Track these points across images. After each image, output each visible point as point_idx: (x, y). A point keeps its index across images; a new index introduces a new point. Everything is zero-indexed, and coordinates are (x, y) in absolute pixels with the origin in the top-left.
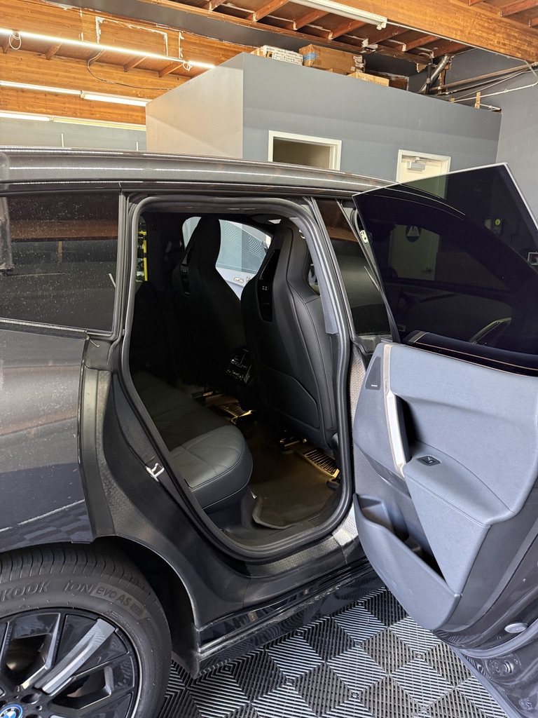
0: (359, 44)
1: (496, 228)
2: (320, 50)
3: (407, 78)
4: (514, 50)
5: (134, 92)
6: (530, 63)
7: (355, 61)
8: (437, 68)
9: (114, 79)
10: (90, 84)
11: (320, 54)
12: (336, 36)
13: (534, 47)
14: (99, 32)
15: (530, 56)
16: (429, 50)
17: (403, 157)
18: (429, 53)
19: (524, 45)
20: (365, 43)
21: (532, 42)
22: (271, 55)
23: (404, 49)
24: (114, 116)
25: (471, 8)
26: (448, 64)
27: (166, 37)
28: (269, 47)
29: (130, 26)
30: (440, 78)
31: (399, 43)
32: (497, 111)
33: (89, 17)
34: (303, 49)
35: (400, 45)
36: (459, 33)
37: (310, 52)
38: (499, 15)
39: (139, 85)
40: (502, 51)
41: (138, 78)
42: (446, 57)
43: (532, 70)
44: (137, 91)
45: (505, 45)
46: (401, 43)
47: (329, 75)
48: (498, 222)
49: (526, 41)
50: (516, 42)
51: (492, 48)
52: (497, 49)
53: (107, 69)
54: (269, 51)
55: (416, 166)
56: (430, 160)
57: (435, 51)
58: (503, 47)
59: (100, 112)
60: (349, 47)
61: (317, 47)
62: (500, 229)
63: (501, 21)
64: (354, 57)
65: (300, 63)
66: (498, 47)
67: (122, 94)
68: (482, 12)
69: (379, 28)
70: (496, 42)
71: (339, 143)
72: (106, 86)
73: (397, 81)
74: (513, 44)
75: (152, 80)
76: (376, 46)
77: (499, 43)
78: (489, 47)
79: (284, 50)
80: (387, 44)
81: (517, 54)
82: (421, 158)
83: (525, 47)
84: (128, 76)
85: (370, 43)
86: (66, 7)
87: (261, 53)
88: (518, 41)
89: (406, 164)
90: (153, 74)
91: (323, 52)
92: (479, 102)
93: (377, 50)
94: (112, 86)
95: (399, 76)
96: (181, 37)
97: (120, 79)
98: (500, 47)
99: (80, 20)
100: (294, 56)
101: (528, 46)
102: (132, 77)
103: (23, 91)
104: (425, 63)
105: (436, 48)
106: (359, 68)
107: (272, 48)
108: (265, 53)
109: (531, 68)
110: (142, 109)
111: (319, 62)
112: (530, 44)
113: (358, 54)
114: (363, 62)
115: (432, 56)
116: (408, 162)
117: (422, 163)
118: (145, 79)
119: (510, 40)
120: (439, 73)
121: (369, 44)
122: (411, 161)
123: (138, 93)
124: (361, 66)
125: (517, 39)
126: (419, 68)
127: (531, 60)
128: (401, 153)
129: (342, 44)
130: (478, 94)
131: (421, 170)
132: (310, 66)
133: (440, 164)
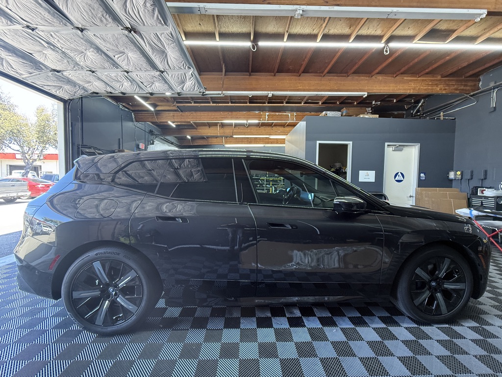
0: (371, 103)
1: (457, 176)
2: (349, 109)
3: (405, 112)
4: (454, 90)
6: (468, 94)
8: (418, 106)
10: (272, 133)
12: (358, 102)
13: (469, 86)
14: (267, 117)
17: (388, 145)
18: (411, 100)
19: (461, 87)
20: (374, 102)
21: (467, 84)
22: (327, 114)
23: (395, 101)
25: (419, 78)
26: (424, 102)
27: (290, 115)
28: (326, 112)
29: (277, 114)
30: (420, 109)
32: (453, 119)
33: (264, 114)
34: (341, 110)
35: (392, 100)
36: (412, 90)
37: (344, 111)
38: (439, 77)
41: (288, 129)
42: (422, 100)
43: (470, 97)
45: (445, 89)
47: (353, 118)
48: (459, 173)
49: (462, 85)
51: (437, 92)
53: (278, 128)
55: (397, 149)
56: (407, 146)
57: (414, 99)
60: (366, 105)
62: (460, 176)
63: (441, 80)
64: (367, 109)
65: (340, 115)
66: (440, 91)
67: (282, 135)
68: (427, 78)
69: (364, 97)
70: (438, 90)
71: (351, 143)
72: (277, 133)
73: (398, 114)
74: (452, 88)
78: (434, 92)
79: (333, 112)
80: (386, 101)
81: (456, 92)
82: (400, 145)
85: (376, 102)
86: (257, 112)
91: (351, 109)
92: (442, 117)
93: (380, 104)
95: (399, 112)
96: (295, 114)
97: (282, 130)
98: (442, 91)
99: (261, 115)
100: (337, 113)
101: (464, 87)
102: (286, 129)
103: (256, 138)
104: (410, 105)
108: (324, 114)
110: (284, 139)
111: (349, 114)
113: (369, 107)
115: (413, 101)
116: (392, 148)
117: (401, 147)
119: (449, 87)
120: (420, 107)
122: (394, 147)
124: (370, 111)
125: (455, 85)
126: (407, 107)
127: (468, 92)
128: (386, 144)
129: (361, 105)
130: (442, 113)
131: (401, 150)
132: (345, 116)
133: (414, 147)
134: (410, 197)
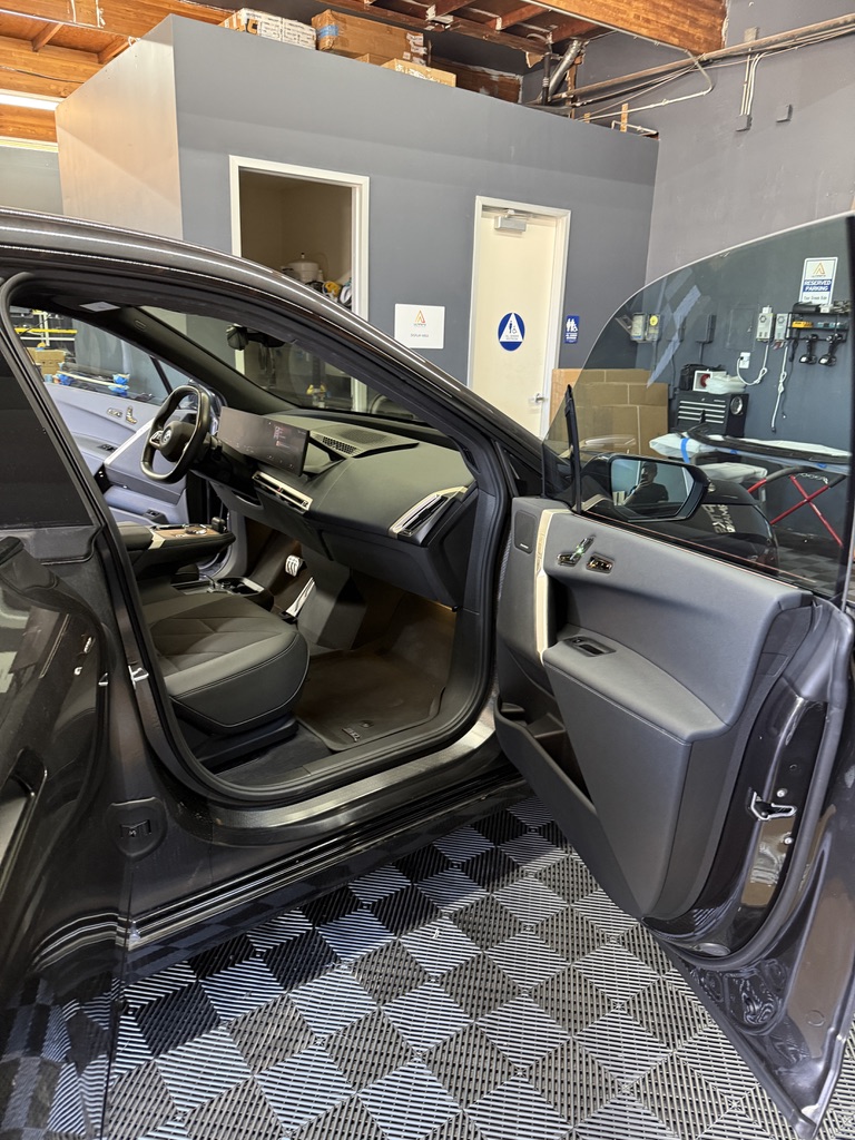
0: (422, 14)
1: (650, 331)
2: (344, 21)
3: (520, 78)
4: (666, 31)
5: (53, 87)
6: (696, 54)
7: (411, 43)
8: (562, 61)
9: (15, 63)
11: (345, 28)
13: (701, 27)
15: (694, 42)
16: (544, 31)
17: (485, 208)
18: (545, 35)
19: (684, 23)
20: (431, 13)
21: (696, 19)
22: (255, 26)
23: (499, 26)
24: (40, 130)
26: (579, 54)
28: (251, 12)
30: (568, 78)
31: (489, 14)
32: (651, 136)
34: (316, 19)
35: (491, 19)
37: (328, 24)
39: (63, 77)
40: (644, 31)
41: (60, 63)
42: (575, 43)
43: (700, 68)
44: (58, 86)
45: (648, 21)
46: (494, 16)
47: (361, 66)
48: (654, 320)
49: (686, 16)
50: (668, 18)
51: (626, 26)
52: (634, 28)
54: (251, 18)
55: (509, 225)
56: (535, 215)
57: (553, 31)
58: (646, 25)
59: (14, 123)
60: (404, 18)
61: (341, 15)
62: (657, 332)
64: (409, 36)
65: (312, 44)
66: (636, 25)
67: (30, 90)
70: (632, 16)
71: (364, 182)
73: (502, 82)
74: (663, 21)
75: (85, 67)
76: (449, 19)
77: (637, 17)
78: (620, 24)
79: (279, 19)
80: (471, 17)
81: (671, 38)
82: (516, 211)
83: (686, 28)
84: (41, 60)
85: (438, 12)
87: (238, 21)
88: (672, 16)
89: (493, 220)
90: (88, 57)
91: (352, 25)
92: (626, 121)
93: (453, 25)
94: (12, 76)
95: (505, 74)
97: (25, 65)
98: (640, 26)
100: (299, 29)
101: (690, 26)
102: (48, 61)
104: (541, 52)
105: (555, 27)
106: (417, 55)
107: (256, 13)
108: (244, 22)
109: (697, 63)
111: (344, 41)
112: (694, 22)
113: (416, 30)
114: (425, 45)
115: (550, 40)
116: (496, 218)
117: (521, 219)
118: (72, 65)
119: (657, 14)
120: (565, 70)
121: (437, 14)
122: (500, 216)
123: (61, 89)
124: (422, 51)
125: (671, 12)
126: (531, 59)
127: (696, 49)
128: (480, 201)
129: (390, 13)
130: (625, 106)
131: (519, 231)
132: (329, 50)
133: (553, 222)
134: (538, 399)
